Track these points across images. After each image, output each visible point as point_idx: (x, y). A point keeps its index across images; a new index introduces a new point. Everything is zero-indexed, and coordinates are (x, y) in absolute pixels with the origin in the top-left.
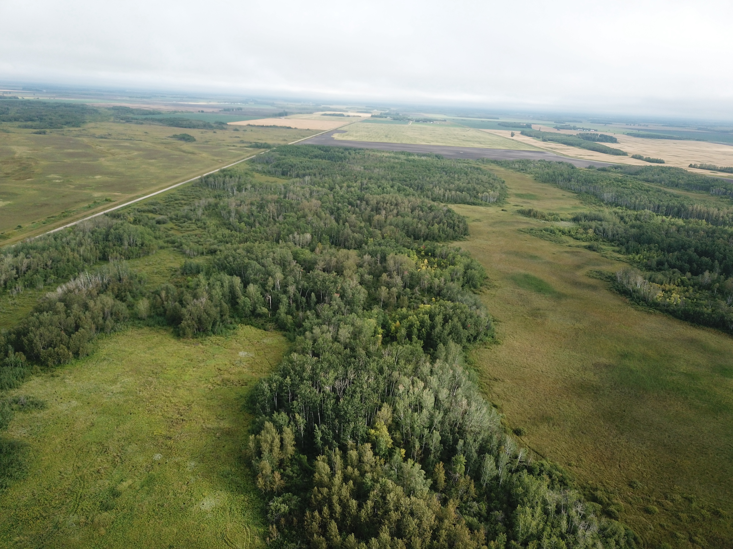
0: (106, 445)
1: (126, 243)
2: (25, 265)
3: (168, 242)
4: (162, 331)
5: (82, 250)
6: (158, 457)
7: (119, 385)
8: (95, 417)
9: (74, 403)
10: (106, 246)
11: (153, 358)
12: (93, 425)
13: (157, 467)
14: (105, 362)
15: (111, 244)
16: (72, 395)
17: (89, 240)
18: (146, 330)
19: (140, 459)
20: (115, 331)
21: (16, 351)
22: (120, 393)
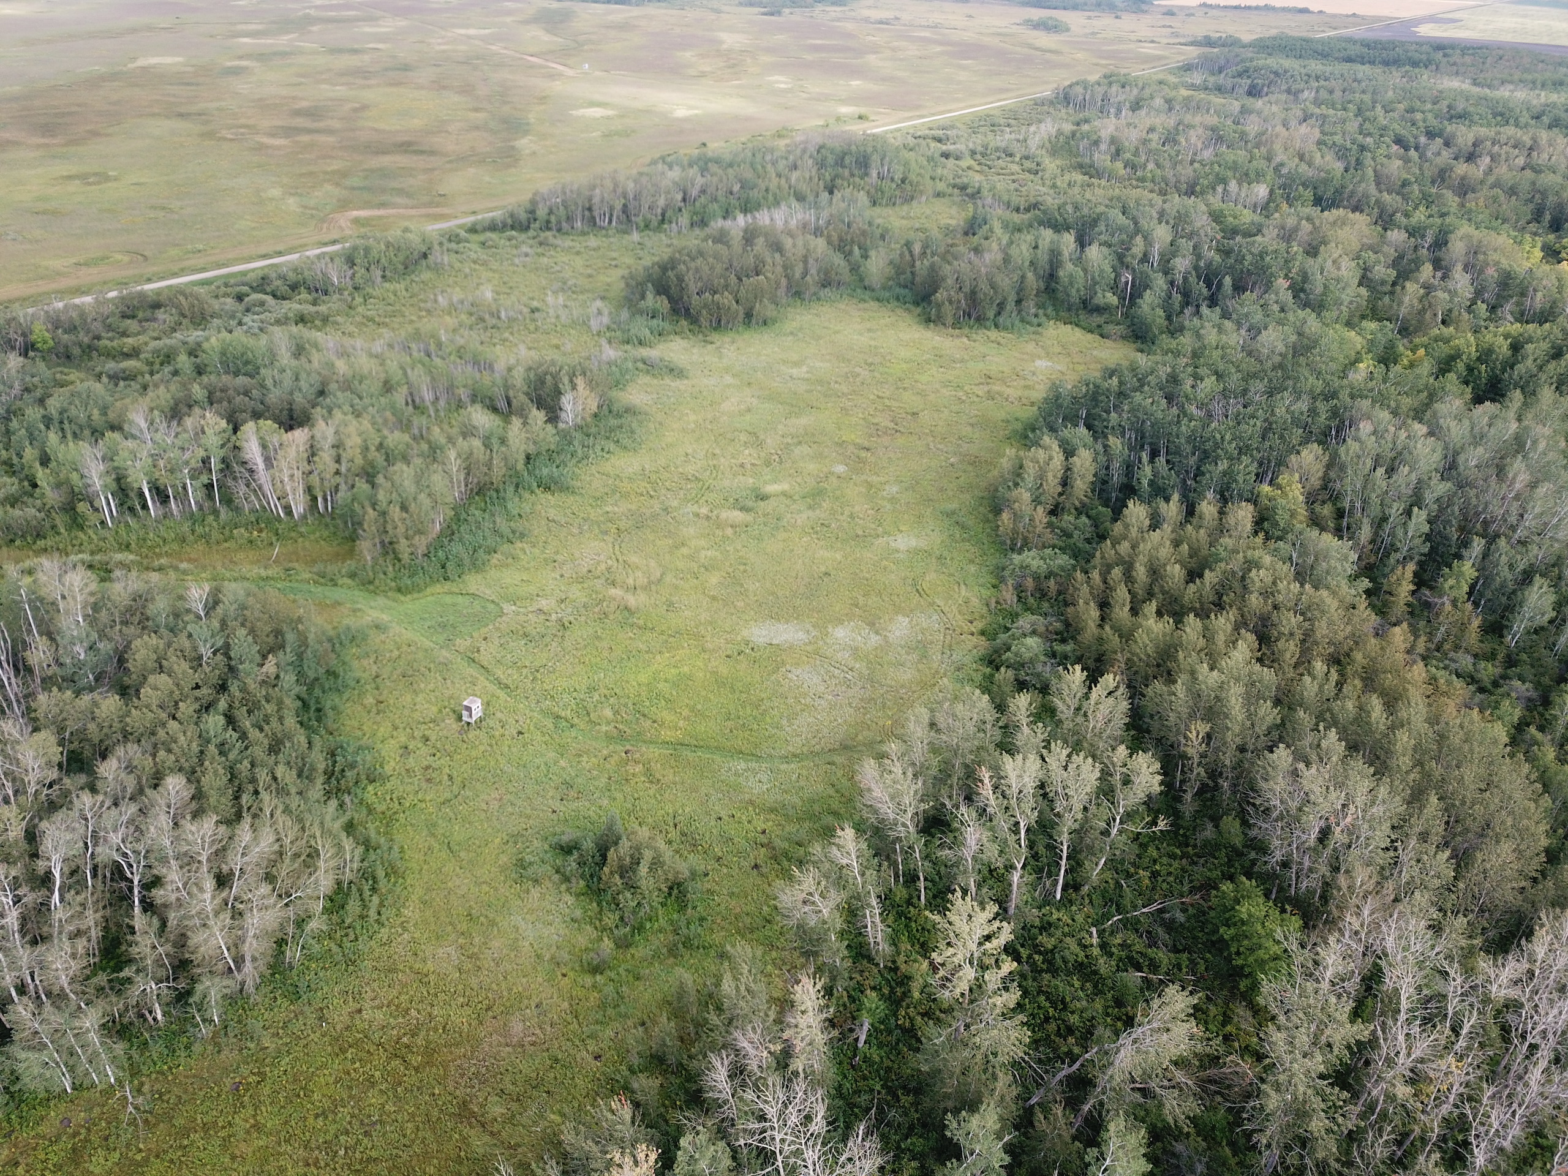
0: (762, 437)
1: (874, 174)
2: (697, 188)
3: (954, 186)
4: (899, 311)
5: (794, 176)
6: (840, 469)
7: (804, 369)
8: (755, 401)
9: (729, 379)
10: (837, 176)
11: (873, 343)
12: (749, 410)
13: (833, 480)
14: (790, 338)
15: (847, 172)
16: (727, 370)
17: (810, 162)
18: (874, 304)
19: (812, 467)
20: (819, 299)
21: (659, 293)
22: (803, 379)
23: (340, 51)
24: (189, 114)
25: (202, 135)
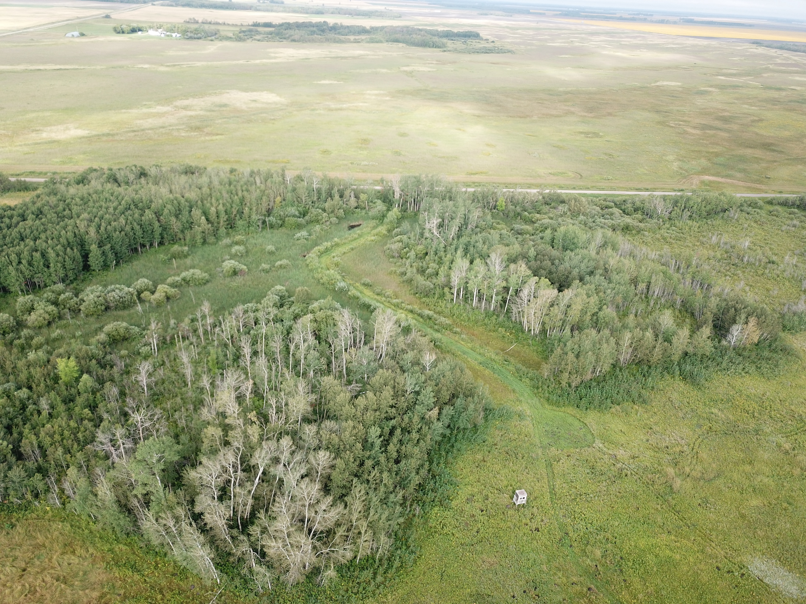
23: (770, 88)
24: (661, 111)
25: (659, 123)
